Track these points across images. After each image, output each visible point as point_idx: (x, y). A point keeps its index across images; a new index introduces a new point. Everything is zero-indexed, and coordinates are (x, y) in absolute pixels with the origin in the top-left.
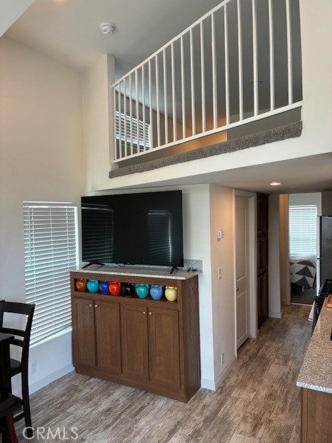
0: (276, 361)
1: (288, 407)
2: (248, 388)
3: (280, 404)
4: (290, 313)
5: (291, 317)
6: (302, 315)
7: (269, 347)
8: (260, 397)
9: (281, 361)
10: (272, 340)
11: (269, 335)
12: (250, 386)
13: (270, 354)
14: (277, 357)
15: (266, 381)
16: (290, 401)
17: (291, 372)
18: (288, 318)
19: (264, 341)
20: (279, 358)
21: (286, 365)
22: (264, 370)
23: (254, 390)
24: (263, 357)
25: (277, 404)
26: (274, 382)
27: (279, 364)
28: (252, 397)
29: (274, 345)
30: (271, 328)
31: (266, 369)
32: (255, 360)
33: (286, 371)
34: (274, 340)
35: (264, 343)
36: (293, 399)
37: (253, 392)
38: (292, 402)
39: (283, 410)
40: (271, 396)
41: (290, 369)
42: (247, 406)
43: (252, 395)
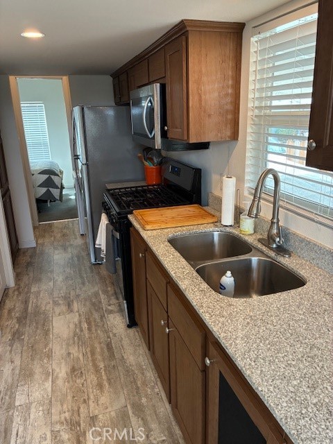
0: (57, 310)
1: (104, 377)
2: (37, 376)
3: (92, 378)
4: (44, 236)
5: (47, 241)
6: (59, 235)
7: (39, 292)
8: (60, 382)
9: (64, 308)
10: (38, 280)
11: (31, 275)
12: (37, 370)
13: (44, 303)
14: (56, 303)
15: (58, 349)
16: (102, 365)
17: (84, 320)
18: (44, 244)
19: (28, 286)
20: (59, 304)
21: (72, 311)
22: (47, 333)
23: (48, 374)
24: (37, 312)
25: (89, 381)
26: (68, 345)
27: (64, 314)
28: (49, 389)
29: (44, 287)
30: (29, 264)
31: (48, 330)
32: (28, 322)
33: (76, 320)
34: (40, 280)
35: (29, 289)
36: (104, 360)
37: (46, 379)
38: (105, 367)
39: (100, 386)
40: (74, 371)
41: (80, 315)
42: (49, 412)
43: (48, 385)
